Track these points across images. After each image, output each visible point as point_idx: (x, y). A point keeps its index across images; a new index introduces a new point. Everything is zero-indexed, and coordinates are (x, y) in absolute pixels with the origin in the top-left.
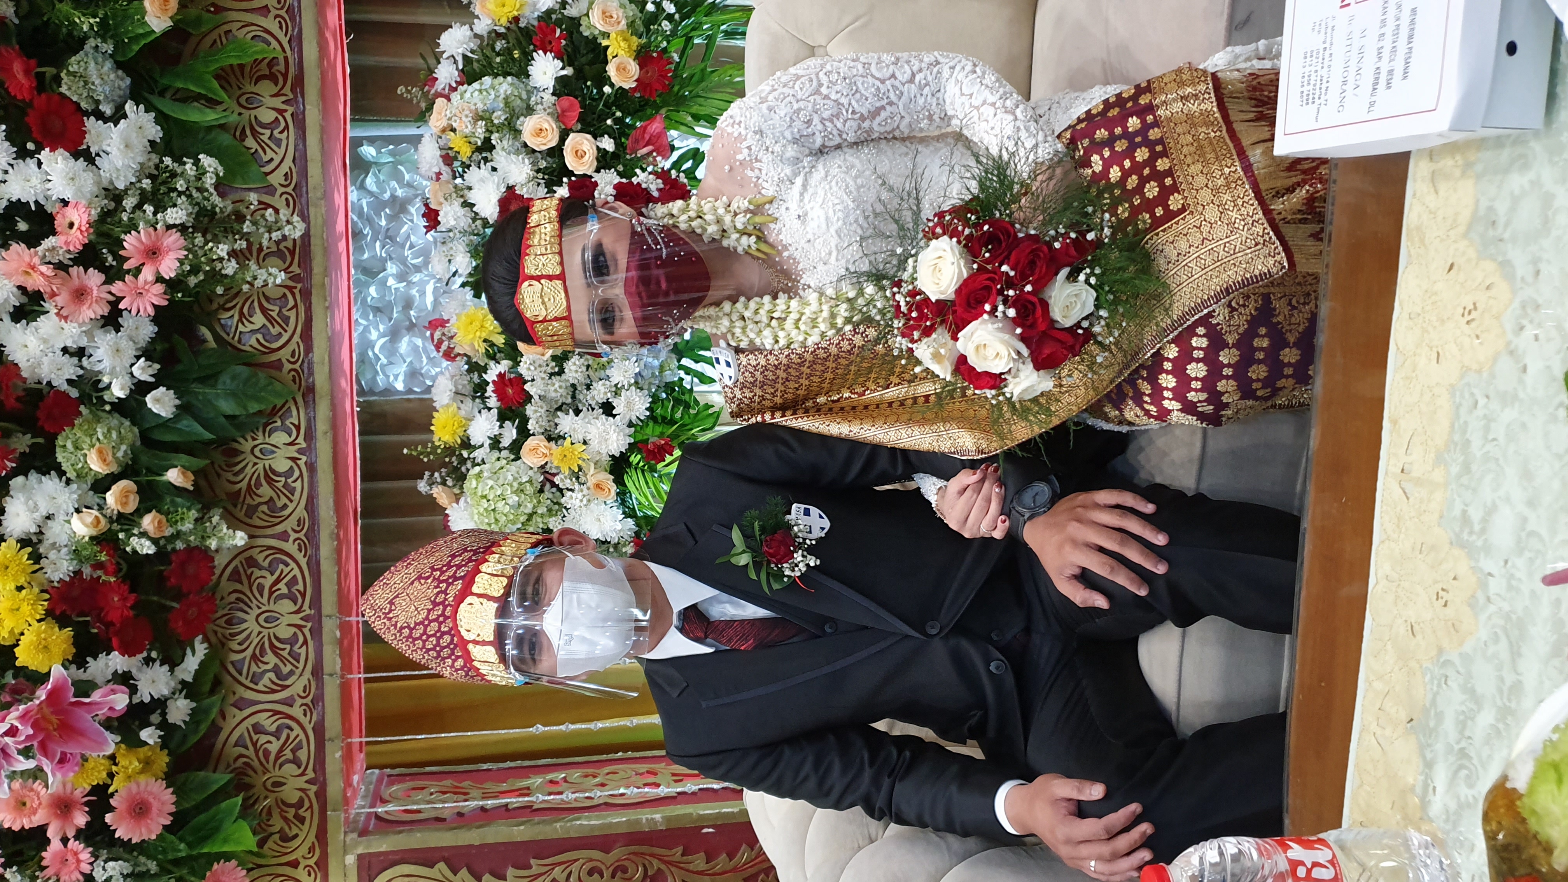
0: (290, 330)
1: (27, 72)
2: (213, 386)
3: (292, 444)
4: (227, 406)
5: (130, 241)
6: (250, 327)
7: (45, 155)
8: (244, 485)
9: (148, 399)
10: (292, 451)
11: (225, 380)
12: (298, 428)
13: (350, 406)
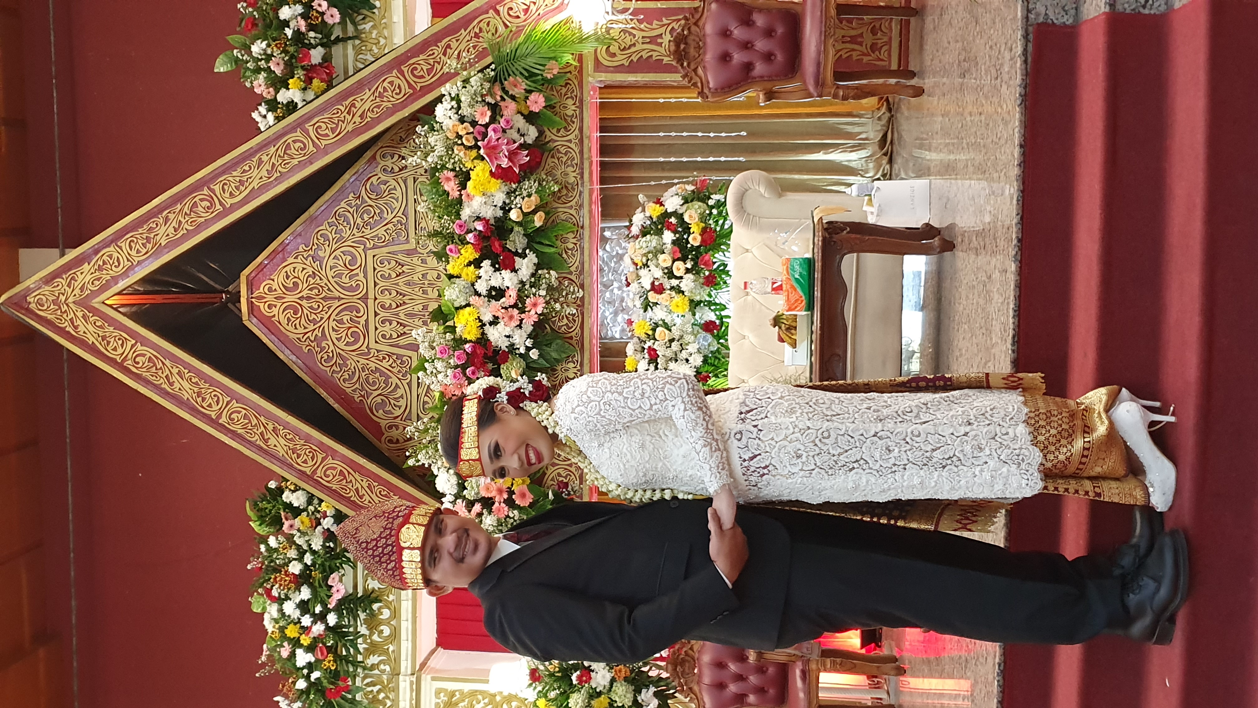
0: (576, 325)
1: (499, 246)
2: (550, 347)
3: (575, 367)
4: (554, 355)
5: (528, 301)
6: (562, 324)
7: (503, 272)
8: (558, 382)
9: (530, 353)
10: (575, 370)
11: (554, 346)
12: (577, 362)
13: (597, 350)
